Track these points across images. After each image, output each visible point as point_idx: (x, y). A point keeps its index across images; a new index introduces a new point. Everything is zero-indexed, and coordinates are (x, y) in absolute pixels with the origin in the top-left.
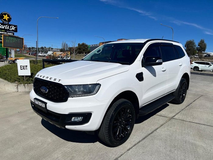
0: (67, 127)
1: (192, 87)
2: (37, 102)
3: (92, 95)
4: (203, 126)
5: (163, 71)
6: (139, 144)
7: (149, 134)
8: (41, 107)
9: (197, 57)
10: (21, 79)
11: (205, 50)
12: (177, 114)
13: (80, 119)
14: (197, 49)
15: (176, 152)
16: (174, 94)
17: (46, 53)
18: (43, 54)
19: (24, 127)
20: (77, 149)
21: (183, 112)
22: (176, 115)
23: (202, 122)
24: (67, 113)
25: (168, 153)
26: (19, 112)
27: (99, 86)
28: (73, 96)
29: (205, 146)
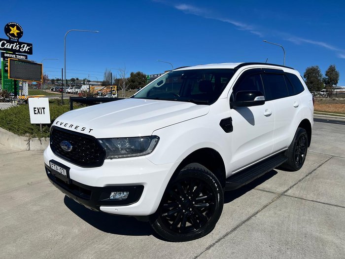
0: (103, 208)
1: (315, 142)
2: (54, 167)
3: (145, 155)
4: (335, 208)
5: (267, 116)
6: (226, 238)
7: (244, 222)
8: (60, 174)
9: (323, 94)
10: (35, 130)
11: (337, 83)
12: (291, 188)
13: (124, 195)
14: (324, 80)
15: (289, 253)
16: (285, 154)
17: (79, 88)
18: (73, 90)
19: (35, 208)
20: (121, 246)
21: (300, 184)
22: (288, 190)
23: (333, 202)
24: (102, 185)
25: (276, 254)
26: (28, 184)
27: (157, 140)
28: (112, 157)
29: (338, 241)
